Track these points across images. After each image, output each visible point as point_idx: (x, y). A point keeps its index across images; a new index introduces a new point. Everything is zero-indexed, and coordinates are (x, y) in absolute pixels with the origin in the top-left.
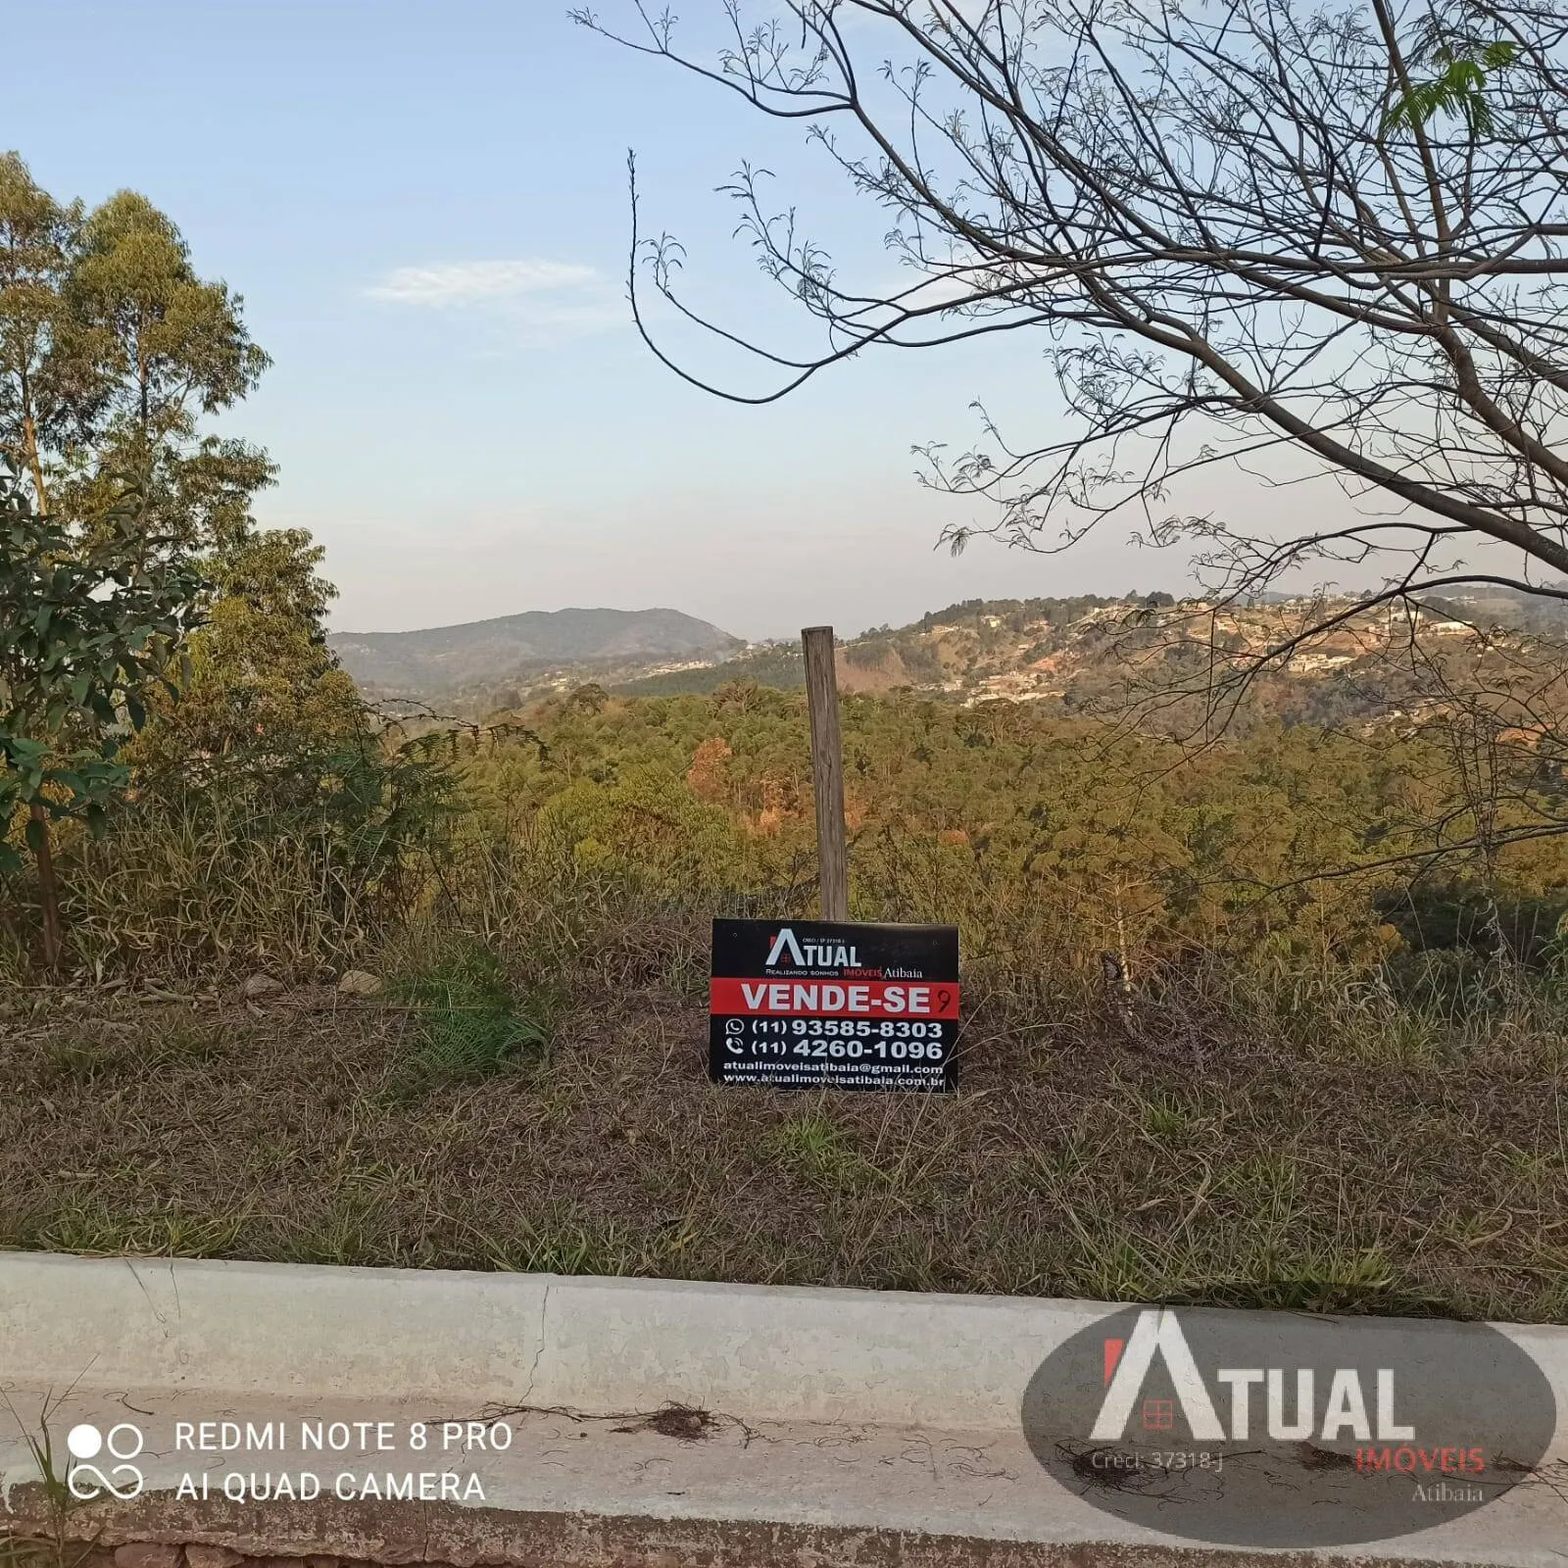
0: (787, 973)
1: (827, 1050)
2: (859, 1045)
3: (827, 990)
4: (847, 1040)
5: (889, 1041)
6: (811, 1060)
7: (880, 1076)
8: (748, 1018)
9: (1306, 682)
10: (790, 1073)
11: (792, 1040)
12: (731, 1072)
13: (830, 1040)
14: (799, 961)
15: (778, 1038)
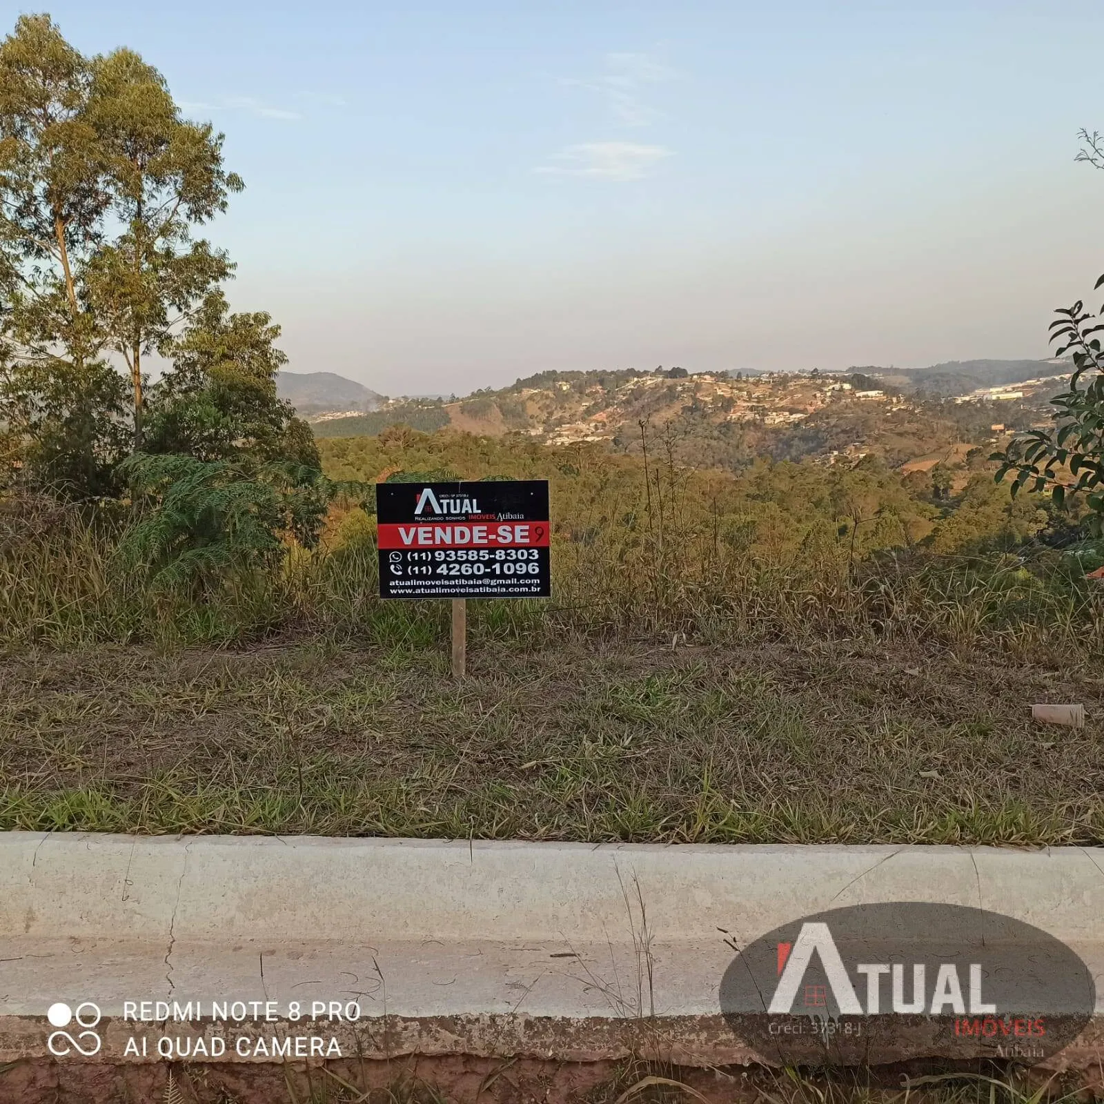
0: (429, 519)
1: (459, 570)
2: (482, 566)
3: (458, 529)
4: (473, 563)
5: (502, 563)
6: (448, 577)
7: (496, 586)
8: (405, 551)
9: (776, 431)
10: (435, 587)
11: (436, 564)
12: (395, 587)
13: (461, 563)
14: (438, 511)
15: (426, 563)
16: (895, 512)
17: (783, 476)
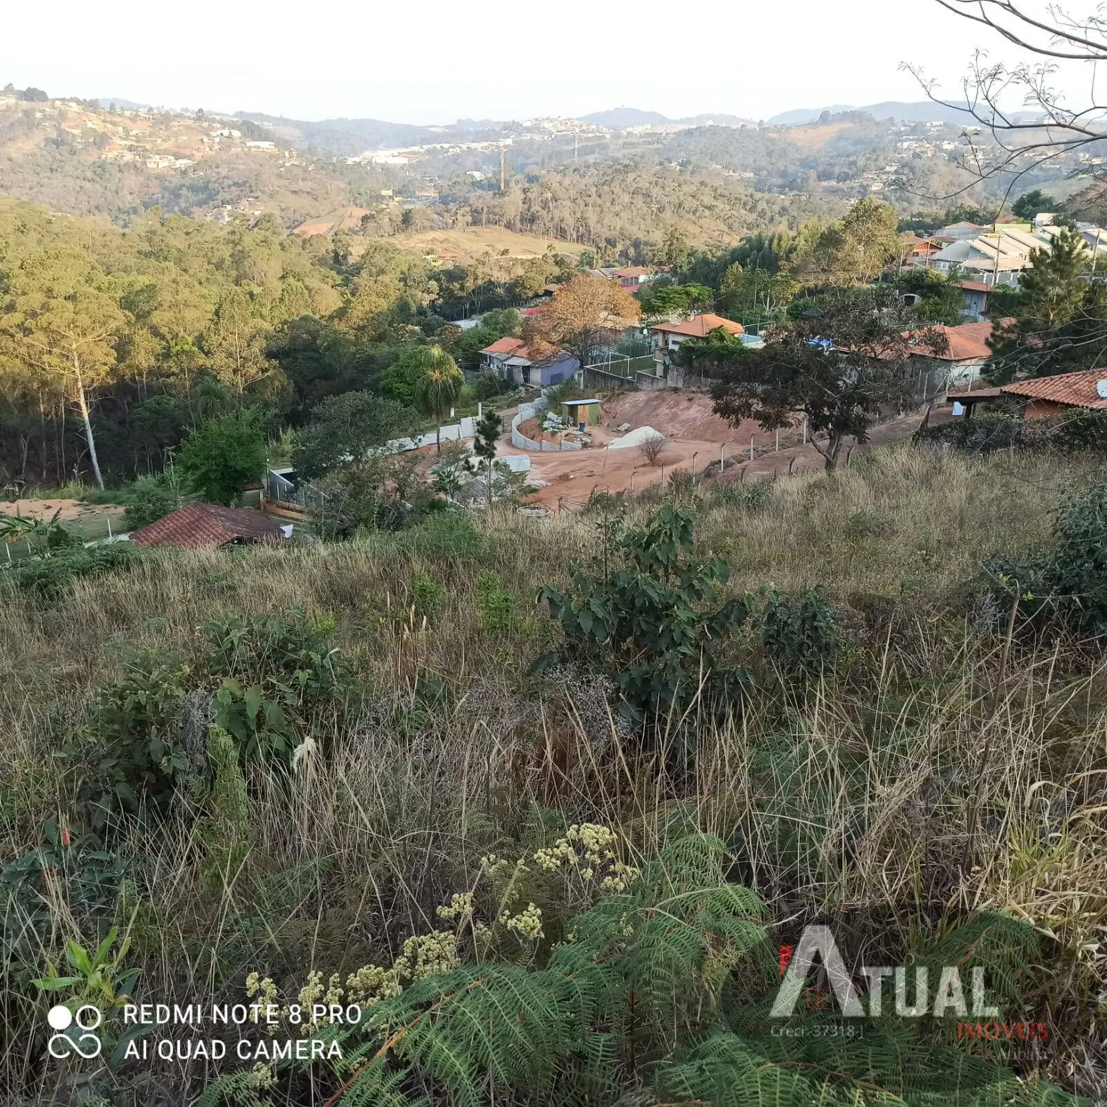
9: (160, 178)
16: (298, 277)
17: (179, 232)
